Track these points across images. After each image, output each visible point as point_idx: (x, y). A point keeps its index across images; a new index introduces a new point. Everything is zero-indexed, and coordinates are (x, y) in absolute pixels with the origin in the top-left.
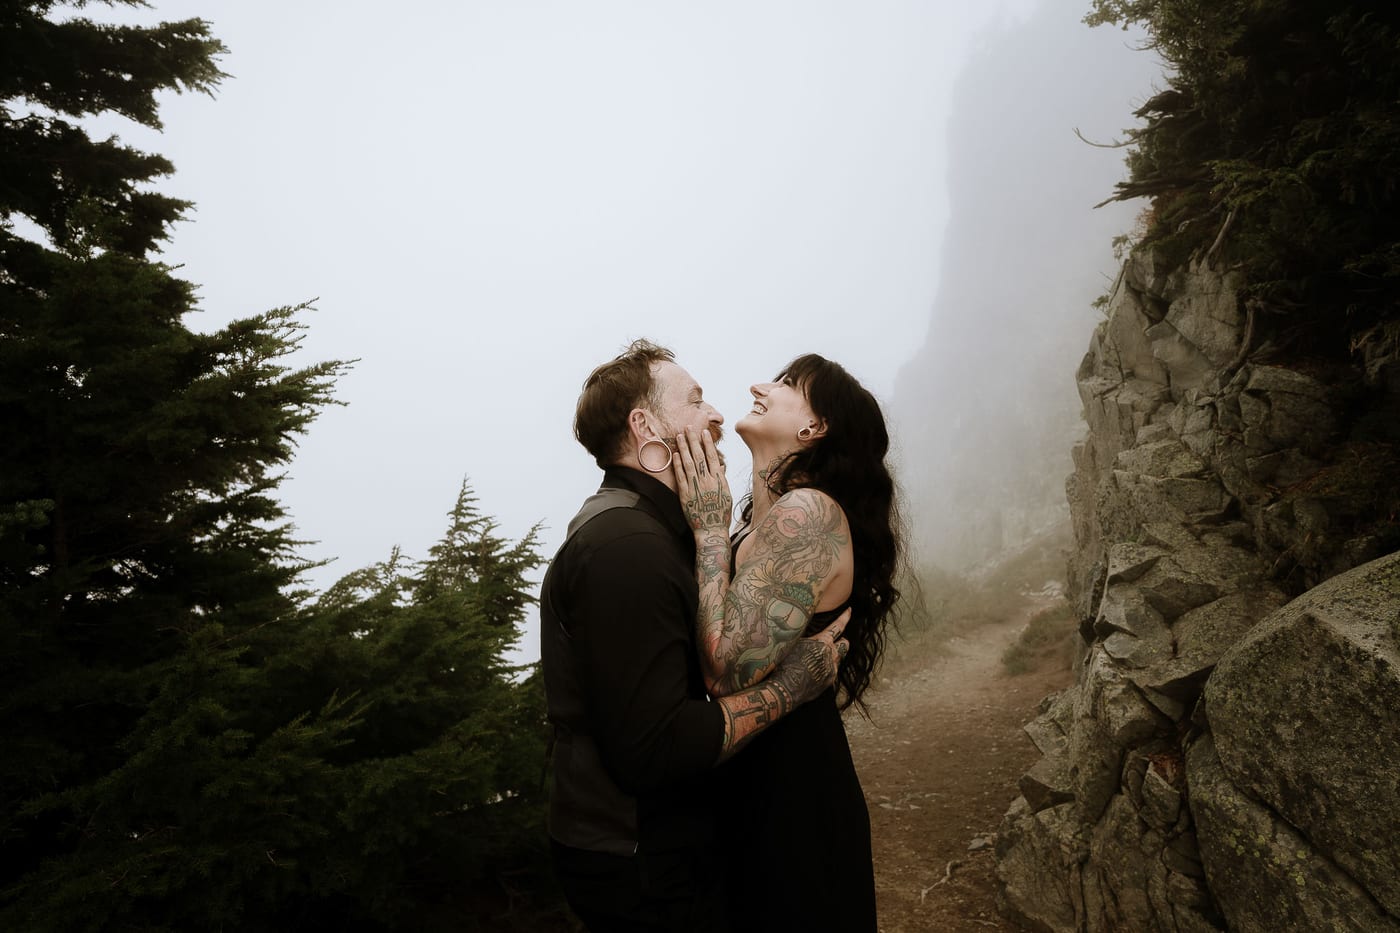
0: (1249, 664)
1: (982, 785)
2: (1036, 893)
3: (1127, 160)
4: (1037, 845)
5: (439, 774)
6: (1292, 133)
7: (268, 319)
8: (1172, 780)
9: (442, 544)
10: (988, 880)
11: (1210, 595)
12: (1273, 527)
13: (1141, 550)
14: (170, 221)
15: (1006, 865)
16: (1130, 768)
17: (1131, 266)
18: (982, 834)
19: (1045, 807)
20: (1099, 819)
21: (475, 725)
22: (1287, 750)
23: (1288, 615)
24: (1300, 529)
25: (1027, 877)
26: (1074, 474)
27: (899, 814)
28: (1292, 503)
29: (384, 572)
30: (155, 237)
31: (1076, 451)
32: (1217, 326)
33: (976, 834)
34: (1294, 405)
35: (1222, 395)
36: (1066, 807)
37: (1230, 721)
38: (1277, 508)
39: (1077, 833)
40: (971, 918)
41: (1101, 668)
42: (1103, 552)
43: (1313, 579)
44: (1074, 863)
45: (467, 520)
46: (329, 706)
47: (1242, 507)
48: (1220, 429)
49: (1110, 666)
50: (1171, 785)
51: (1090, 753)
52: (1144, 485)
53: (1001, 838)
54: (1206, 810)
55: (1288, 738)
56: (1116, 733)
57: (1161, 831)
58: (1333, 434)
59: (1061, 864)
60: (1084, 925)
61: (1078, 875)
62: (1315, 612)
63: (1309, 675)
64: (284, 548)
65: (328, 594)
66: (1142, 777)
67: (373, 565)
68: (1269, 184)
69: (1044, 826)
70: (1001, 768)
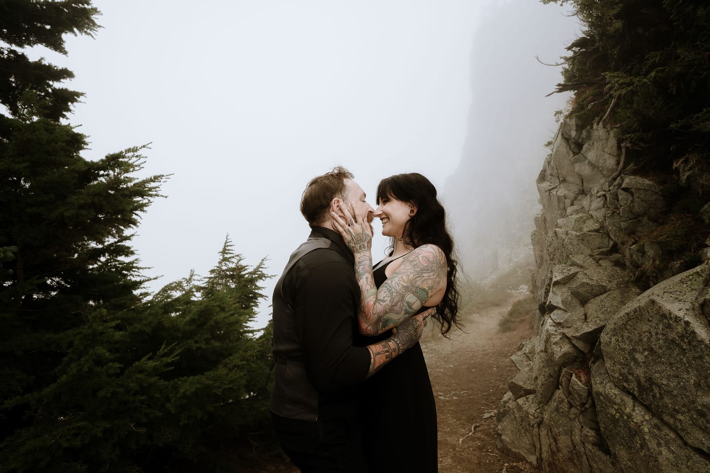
0: (623, 324)
1: (490, 386)
2: (517, 439)
3: (562, 72)
4: (517, 415)
5: (218, 384)
6: (645, 59)
7: (126, 153)
8: (584, 382)
9: (216, 268)
10: (492, 433)
11: (603, 290)
12: (634, 256)
13: (569, 268)
14: (72, 103)
15: (502, 426)
16: (563, 377)
17: (564, 126)
18: (489, 411)
19: (521, 396)
20: (548, 402)
21: (235, 359)
22: (641, 366)
23: (642, 300)
24: (647, 257)
25: (512, 431)
26: (535, 231)
27: (448, 401)
28: (644, 245)
29: (186, 283)
30: (65, 111)
31: (536, 219)
32: (607, 156)
33: (487, 411)
34: (645, 196)
35: (610, 190)
36: (531, 397)
37: (613, 352)
38: (636, 247)
39: (537, 409)
40: (484, 452)
41: (549, 327)
42: (550, 270)
43: (654, 282)
44: (535, 424)
45: (228, 256)
46: (161, 350)
47: (619, 247)
48: (609, 208)
49: (554, 326)
50: (584, 384)
51: (544, 369)
52: (570, 236)
53: (499, 412)
54: (601, 397)
55: (641, 360)
56: (556, 359)
57: (579, 407)
58: (664, 210)
59: (529, 425)
60: (540, 454)
61: (537, 430)
62: (655, 298)
63: (652, 329)
64: (135, 271)
65: (157, 294)
66: (570, 381)
67: (180, 280)
68: (633, 84)
69: (520, 406)
70: (498, 378)
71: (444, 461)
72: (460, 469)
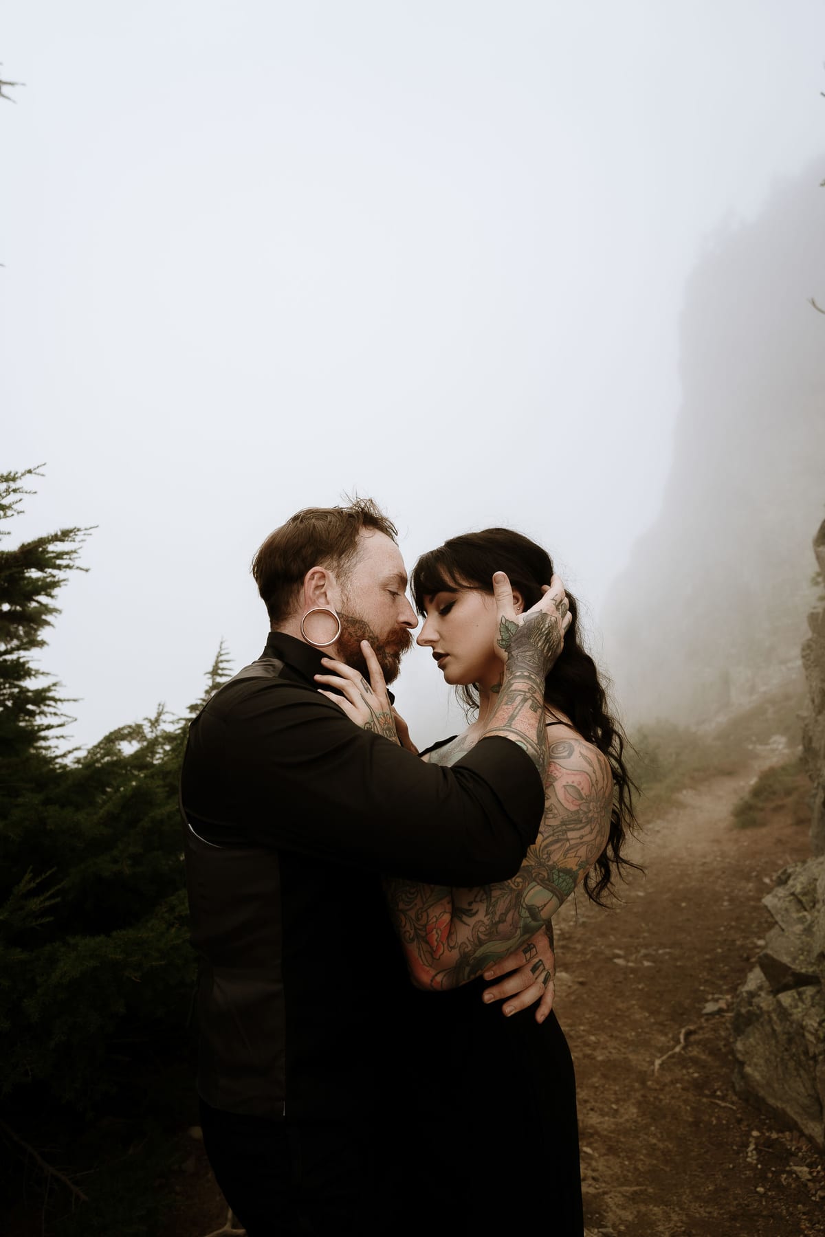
1: (715, 942)
2: (778, 1080)
4: (778, 1028)
5: (136, 959)
9: (199, 702)
10: (724, 1050)
15: (744, 1044)
18: (716, 996)
19: (786, 988)
25: (767, 1061)
26: (811, 640)
27: (633, 971)
29: (151, 727)
31: (813, 618)
36: (809, 991)
40: (707, 1096)
44: (820, 1054)
46: (22, 885)
53: (739, 1015)
59: (806, 1053)
64: (49, 706)
65: (96, 747)
67: (140, 722)
69: (785, 1009)
70: (733, 924)
71: (622, 1111)
72: (654, 1135)
